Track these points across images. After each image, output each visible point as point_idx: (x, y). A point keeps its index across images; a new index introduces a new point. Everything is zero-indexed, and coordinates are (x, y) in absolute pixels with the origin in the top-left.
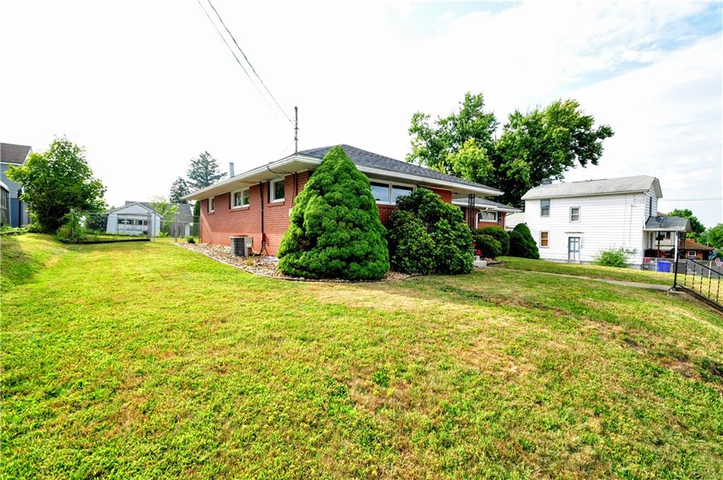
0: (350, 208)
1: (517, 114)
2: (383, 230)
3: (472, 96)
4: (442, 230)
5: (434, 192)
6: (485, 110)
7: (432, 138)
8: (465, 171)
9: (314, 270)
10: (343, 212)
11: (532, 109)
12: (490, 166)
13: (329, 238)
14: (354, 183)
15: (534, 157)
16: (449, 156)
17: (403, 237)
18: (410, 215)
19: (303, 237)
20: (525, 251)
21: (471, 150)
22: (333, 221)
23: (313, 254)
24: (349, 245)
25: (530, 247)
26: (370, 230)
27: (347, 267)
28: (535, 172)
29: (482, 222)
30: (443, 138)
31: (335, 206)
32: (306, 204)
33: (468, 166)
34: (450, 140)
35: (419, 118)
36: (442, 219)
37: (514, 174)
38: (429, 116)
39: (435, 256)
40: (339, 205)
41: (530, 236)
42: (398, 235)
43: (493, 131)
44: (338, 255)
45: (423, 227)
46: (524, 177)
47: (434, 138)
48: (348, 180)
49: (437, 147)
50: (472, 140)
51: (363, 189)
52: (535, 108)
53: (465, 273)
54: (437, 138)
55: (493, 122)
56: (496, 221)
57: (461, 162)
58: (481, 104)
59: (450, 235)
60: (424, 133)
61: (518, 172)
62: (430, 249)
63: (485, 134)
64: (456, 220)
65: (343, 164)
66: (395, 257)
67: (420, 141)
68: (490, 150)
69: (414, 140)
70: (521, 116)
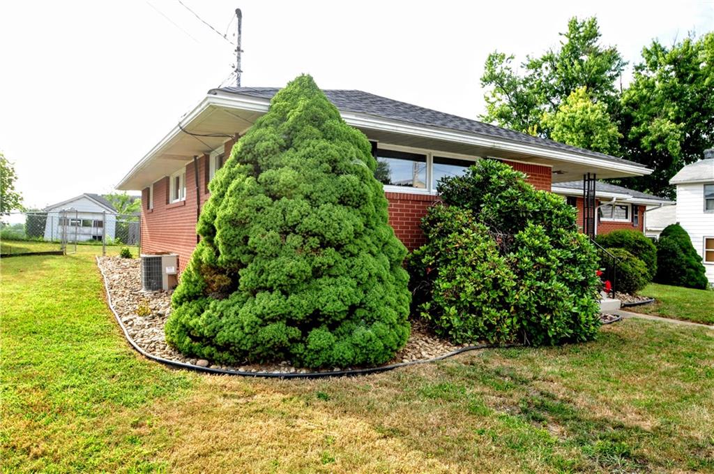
0: (314, 203)
1: (656, 46)
2: (396, 251)
3: (580, 22)
4: (532, 248)
5: (514, 169)
6: (602, 44)
7: (518, 90)
8: (572, 140)
9: (226, 347)
10: (295, 213)
11: (682, 39)
12: (613, 130)
13: (262, 271)
14: (326, 148)
15: (688, 114)
16: (546, 118)
17: (447, 262)
18: (463, 216)
19: (214, 268)
20: (683, 273)
21: (580, 104)
22: (272, 232)
23: (228, 306)
24: (309, 289)
25: (691, 266)
26: (363, 253)
27: (303, 340)
28: (688, 140)
29: (604, 223)
30: (535, 90)
31: (279, 199)
32: (222, 196)
33: (577, 131)
34: (546, 92)
35: (497, 61)
36: (530, 224)
37: (653, 143)
38: (512, 58)
39: (516, 307)
40: (290, 197)
41: (690, 246)
42: (437, 258)
43: (617, 75)
44: (280, 311)
45: (492, 242)
46: (669, 147)
47: (521, 91)
48: (313, 142)
49: (526, 104)
50: (582, 90)
51: (347, 162)
52: (686, 37)
53: (582, 341)
54: (526, 90)
55: (617, 62)
56: (629, 221)
57: (565, 126)
58: (596, 35)
59: (549, 260)
60: (506, 82)
61: (661, 139)
62: (504, 291)
63: (603, 81)
64: (562, 225)
65: (306, 108)
66: (427, 306)
67: (498, 95)
68: (613, 107)
69: (489, 95)
70: (663, 50)
